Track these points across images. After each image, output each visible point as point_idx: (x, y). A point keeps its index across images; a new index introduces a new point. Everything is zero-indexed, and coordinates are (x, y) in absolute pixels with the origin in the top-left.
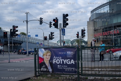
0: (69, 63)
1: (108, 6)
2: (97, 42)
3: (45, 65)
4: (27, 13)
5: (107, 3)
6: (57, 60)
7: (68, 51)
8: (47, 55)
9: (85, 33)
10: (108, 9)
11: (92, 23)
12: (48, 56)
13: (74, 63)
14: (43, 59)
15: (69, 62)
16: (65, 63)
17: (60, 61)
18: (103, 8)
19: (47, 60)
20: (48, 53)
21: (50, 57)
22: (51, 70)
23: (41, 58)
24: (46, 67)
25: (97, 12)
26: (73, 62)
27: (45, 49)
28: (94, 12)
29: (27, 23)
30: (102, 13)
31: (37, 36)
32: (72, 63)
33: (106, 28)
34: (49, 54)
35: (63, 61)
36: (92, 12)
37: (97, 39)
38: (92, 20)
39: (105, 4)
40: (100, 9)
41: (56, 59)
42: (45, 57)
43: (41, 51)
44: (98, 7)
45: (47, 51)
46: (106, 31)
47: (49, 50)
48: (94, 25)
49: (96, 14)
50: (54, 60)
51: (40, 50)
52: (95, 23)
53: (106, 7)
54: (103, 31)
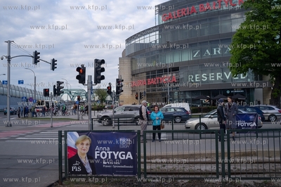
0: (124, 158)
1: (157, 32)
2: (141, 98)
3: (80, 161)
4: (9, 42)
5: (156, 27)
6: (102, 153)
7: (122, 137)
8: (82, 144)
9: (122, 86)
10: (158, 38)
11: (127, 61)
12: (85, 146)
13: (132, 158)
14: (76, 151)
15: (124, 156)
16: (116, 158)
17: (108, 154)
18: (148, 35)
19: (83, 152)
20: (84, 139)
21: (89, 146)
22: (89, 170)
23: (71, 149)
24: (82, 165)
25: (137, 41)
26: (129, 155)
27: (80, 133)
28: (133, 42)
29: (9, 61)
30: (146, 44)
31: (23, 83)
32: (129, 159)
33: (153, 72)
34: (88, 141)
35: (112, 155)
36: (128, 40)
37: (141, 94)
38: (128, 56)
39: (152, 28)
40: (143, 37)
41: (101, 151)
42: (79, 148)
43: (73, 136)
44: (139, 33)
45: (83, 136)
46: (154, 77)
47: (87, 135)
48: (132, 65)
49: (136, 45)
50: (96, 152)
51: (70, 134)
52: (134, 61)
53: (154, 33)
54: (148, 77)
